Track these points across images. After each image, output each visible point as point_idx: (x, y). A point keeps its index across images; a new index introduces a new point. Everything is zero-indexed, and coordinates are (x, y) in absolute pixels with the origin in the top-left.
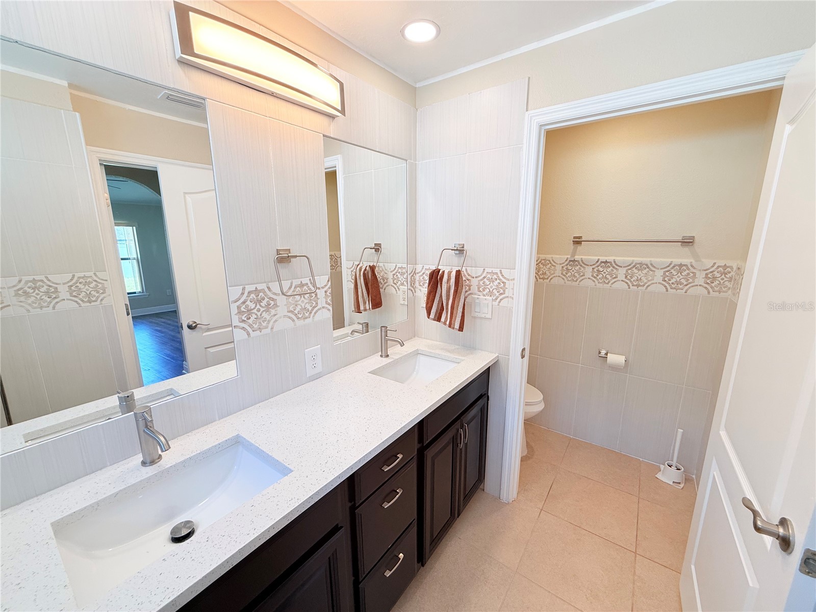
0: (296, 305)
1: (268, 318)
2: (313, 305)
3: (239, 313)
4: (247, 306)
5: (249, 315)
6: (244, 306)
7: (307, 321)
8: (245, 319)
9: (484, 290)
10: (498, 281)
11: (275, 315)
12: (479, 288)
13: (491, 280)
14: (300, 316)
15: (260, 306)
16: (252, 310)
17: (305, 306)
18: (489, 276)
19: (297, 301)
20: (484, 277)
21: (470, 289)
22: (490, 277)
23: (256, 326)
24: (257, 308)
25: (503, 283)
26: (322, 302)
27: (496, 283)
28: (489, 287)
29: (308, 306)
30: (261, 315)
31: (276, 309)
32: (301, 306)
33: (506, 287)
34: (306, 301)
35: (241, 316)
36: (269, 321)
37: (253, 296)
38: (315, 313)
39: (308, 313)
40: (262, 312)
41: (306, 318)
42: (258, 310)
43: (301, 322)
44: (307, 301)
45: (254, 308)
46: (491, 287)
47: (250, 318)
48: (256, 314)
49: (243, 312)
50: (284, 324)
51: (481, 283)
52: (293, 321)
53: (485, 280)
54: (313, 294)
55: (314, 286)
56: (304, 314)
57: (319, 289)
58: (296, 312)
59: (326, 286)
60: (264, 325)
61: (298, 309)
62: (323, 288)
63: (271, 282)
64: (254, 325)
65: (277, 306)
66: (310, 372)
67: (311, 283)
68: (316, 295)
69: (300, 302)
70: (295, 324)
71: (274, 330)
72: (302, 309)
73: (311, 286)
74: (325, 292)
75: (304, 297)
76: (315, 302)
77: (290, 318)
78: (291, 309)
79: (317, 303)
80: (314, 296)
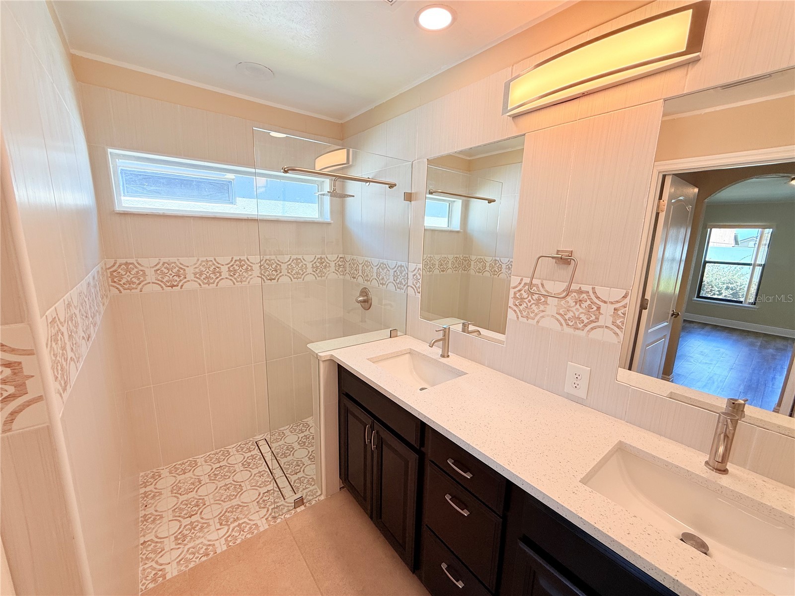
0: (568, 310)
1: (536, 311)
2: (591, 319)
3: (514, 297)
4: (521, 295)
5: (521, 302)
6: (519, 294)
7: (578, 332)
8: (518, 304)
11: (544, 311)
14: (571, 324)
15: (532, 298)
16: (525, 299)
17: (579, 315)
19: (570, 307)
23: (525, 314)
24: (528, 299)
26: (606, 319)
29: (583, 317)
30: (531, 306)
31: (546, 306)
32: (574, 314)
34: (581, 310)
35: (515, 300)
36: (536, 315)
38: (592, 329)
39: (582, 325)
40: (532, 304)
41: (578, 329)
43: (570, 331)
44: (584, 311)
45: (526, 298)
47: (521, 305)
48: (527, 304)
49: (517, 298)
50: (550, 324)
52: (561, 325)
54: (593, 306)
55: (598, 298)
56: (576, 323)
57: (605, 302)
58: (567, 317)
59: (617, 302)
60: (532, 315)
61: (570, 315)
62: (612, 303)
63: (546, 280)
64: (523, 312)
65: (547, 304)
66: (568, 389)
67: (594, 293)
68: (599, 308)
69: (574, 309)
70: (562, 330)
71: (539, 324)
72: (574, 317)
73: (593, 296)
74: (615, 309)
75: (580, 305)
76: (594, 315)
77: (558, 320)
78: (561, 312)
79: (597, 319)
80: (595, 308)
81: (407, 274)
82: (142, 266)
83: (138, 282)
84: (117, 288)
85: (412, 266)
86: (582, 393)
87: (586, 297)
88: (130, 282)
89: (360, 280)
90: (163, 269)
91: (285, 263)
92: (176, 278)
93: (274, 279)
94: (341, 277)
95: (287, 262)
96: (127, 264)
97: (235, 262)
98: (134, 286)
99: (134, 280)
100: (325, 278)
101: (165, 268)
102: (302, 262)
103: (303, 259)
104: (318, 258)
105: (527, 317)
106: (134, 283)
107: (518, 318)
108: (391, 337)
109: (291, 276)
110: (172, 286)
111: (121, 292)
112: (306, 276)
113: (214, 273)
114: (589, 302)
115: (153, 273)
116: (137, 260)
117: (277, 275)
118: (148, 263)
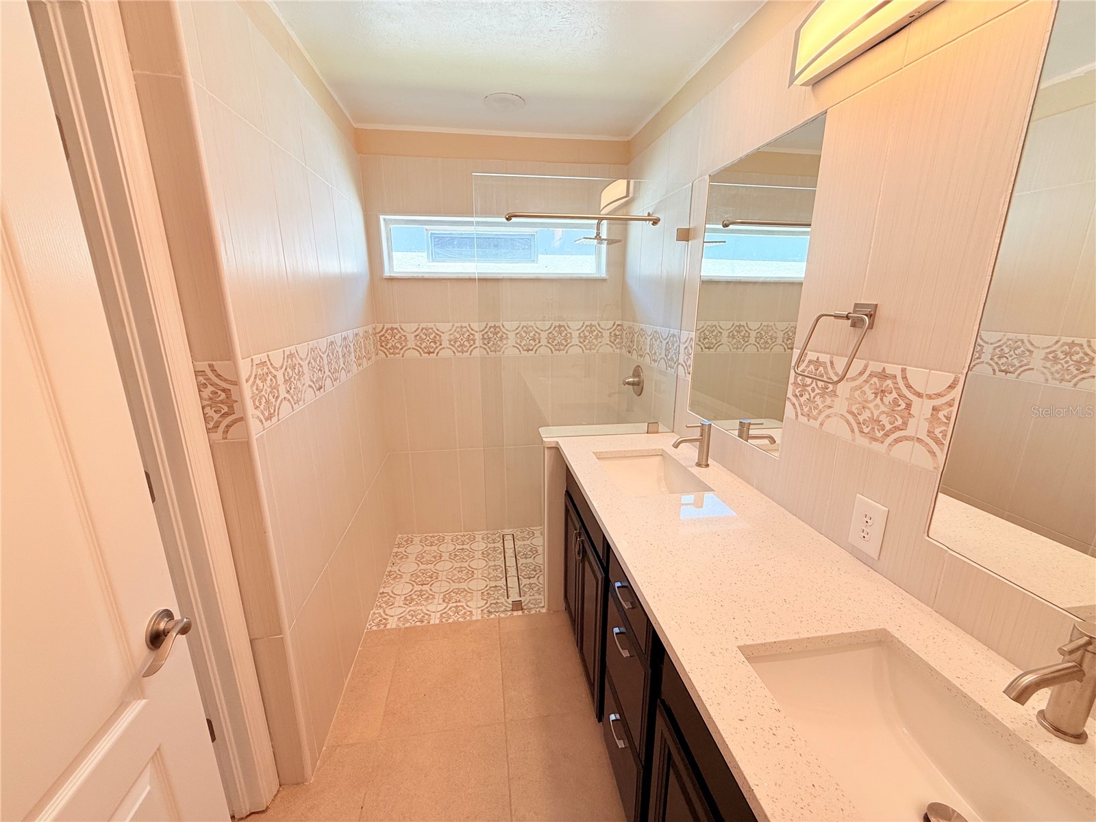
0: (863, 407)
1: (821, 406)
2: (897, 424)
3: (794, 383)
4: (803, 379)
5: (802, 391)
6: (800, 378)
7: (876, 446)
8: (799, 395)
11: (831, 407)
14: (866, 430)
15: (817, 385)
16: (807, 386)
17: (878, 416)
19: (866, 401)
23: (805, 410)
24: (812, 386)
26: (918, 425)
29: (885, 420)
30: (814, 398)
31: (834, 398)
32: (872, 413)
34: (883, 408)
35: (795, 388)
36: (820, 412)
37: (812, 367)
38: (897, 441)
39: (882, 433)
40: (816, 395)
41: (876, 440)
42: (813, 390)
43: (863, 441)
44: (886, 410)
45: (810, 385)
47: (803, 396)
48: (809, 394)
49: (798, 384)
50: (837, 427)
52: (853, 431)
54: (901, 402)
55: (909, 387)
56: (872, 429)
57: (919, 395)
58: (861, 419)
59: (939, 395)
60: (815, 413)
61: (866, 415)
62: (930, 397)
63: (837, 355)
64: (804, 407)
65: (836, 395)
66: (854, 537)
67: (905, 378)
68: (909, 406)
69: (872, 405)
70: (854, 440)
71: (824, 428)
72: (871, 419)
73: (901, 384)
74: (934, 409)
75: (882, 400)
76: (902, 417)
77: (848, 423)
78: (854, 409)
79: (905, 424)
80: (903, 406)
81: (679, 346)
82: (404, 331)
83: (400, 347)
84: (384, 352)
85: (685, 335)
86: (871, 549)
87: (891, 385)
88: (394, 347)
89: (635, 356)
90: (421, 334)
91: (545, 331)
92: (432, 344)
93: (532, 350)
94: (618, 351)
95: (548, 330)
96: (392, 329)
97: (489, 329)
98: (397, 351)
99: (398, 345)
100: (595, 351)
101: (423, 334)
102: (566, 330)
103: (568, 327)
104: (587, 326)
105: (809, 415)
106: (397, 348)
107: (797, 416)
108: (647, 433)
109: (552, 347)
110: (429, 353)
111: (387, 357)
112: (571, 348)
113: (468, 340)
114: (895, 395)
115: (413, 338)
116: (400, 325)
117: (536, 345)
118: (410, 328)
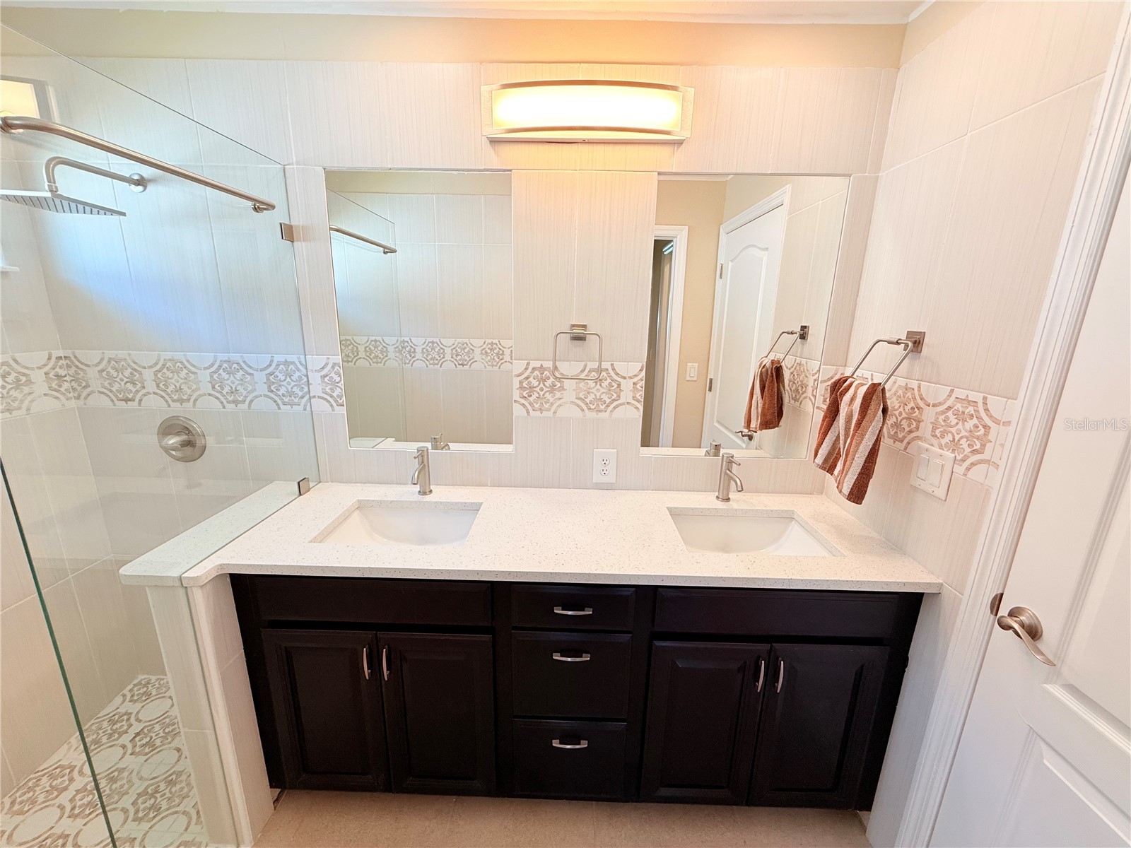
0: (588, 393)
1: (552, 400)
2: (613, 398)
3: (520, 388)
4: (529, 383)
5: (530, 392)
6: (526, 382)
7: (600, 415)
8: (526, 396)
9: (943, 436)
10: (975, 421)
11: (561, 399)
12: (934, 430)
13: (961, 417)
14: (592, 407)
15: (544, 385)
16: (535, 387)
17: (600, 396)
18: (958, 406)
19: (590, 388)
20: (949, 408)
21: (917, 428)
22: (961, 410)
23: (537, 406)
24: (540, 387)
25: (984, 426)
26: (626, 395)
27: (970, 424)
28: (954, 430)
29: (605, 397)
30: (543, 395)
31: (562, 392)
32: (595, 395)
33: (990, 437)
34: (602, 390)
35: (522, 392)
36: (552, 404)
37: (537, 373)
38: (615, 408)
39: (604, 406)
40: (545, 392)
41: (601, 411)
42: (542, 389)
43: (593, 415)
44: (605, 391)
45: (537, 386)
46: (959, 432)
47: (531, 396)
48: (538, 393)
49: (525, 387)
50: (570, 412)
51: (941, 418)
52: (583, 410)
53: (950, 414)
54: (614, 384)
55: (617, 374)
56: (598, 405)
57: (625, 378)
58: (588, 401)
59: (636, 376)
60: (546, 406)
61: (591, 397)
62: (631, 378)
63: (559, 360)
64: (535, 404)
65: (564, 389)
66: (598, 478)
67: (614, 369)
68: (619, 385)
69: (594, 390)
70: (584, 416)
71: (557, 415)
72: (596, 399)
73: (612, 373)
74: (634, 384)
75: (600, 385)
76: (616, 393)
77: (578, 406)
78: (581, 396)
79: (619, 396)
80: (616, 386)
81: (307, 376)
85: (315, 362)
86: (611, 478)
87: (606, 375)
89: (153, 402)
94: (73, 404)
100: (23, 411)
105: (541, 409)
107: (528, 413)
108: (300, 494)
114: (609, 380)
